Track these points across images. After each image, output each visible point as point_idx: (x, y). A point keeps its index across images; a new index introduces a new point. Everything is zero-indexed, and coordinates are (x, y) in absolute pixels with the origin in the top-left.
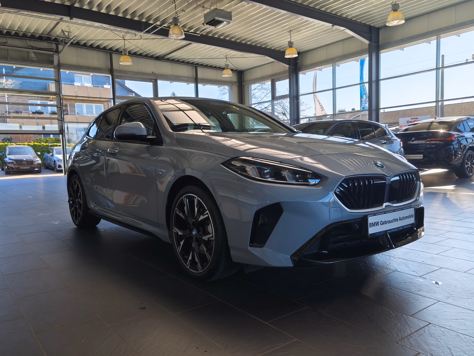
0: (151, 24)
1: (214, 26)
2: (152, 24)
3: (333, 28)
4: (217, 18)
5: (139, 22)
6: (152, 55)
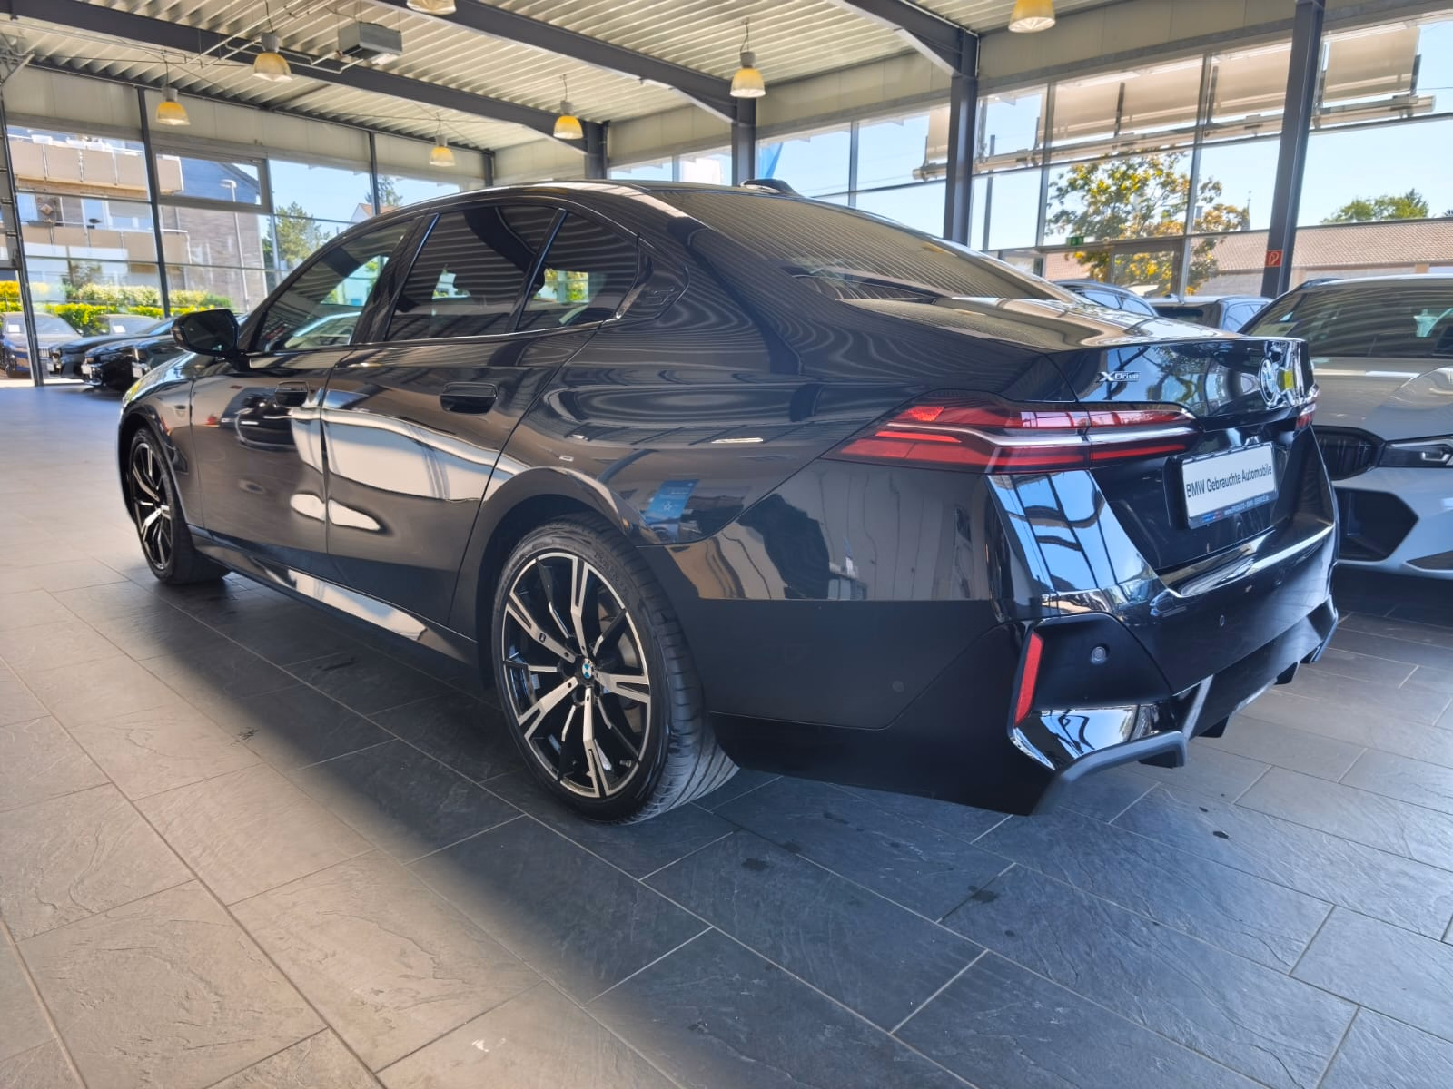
0: (221, 35)
1: (365, 58)
2: (224, 37)
3: (642, 83)
4: (363, 45)
5: (191, 30)
6: (251, 99)
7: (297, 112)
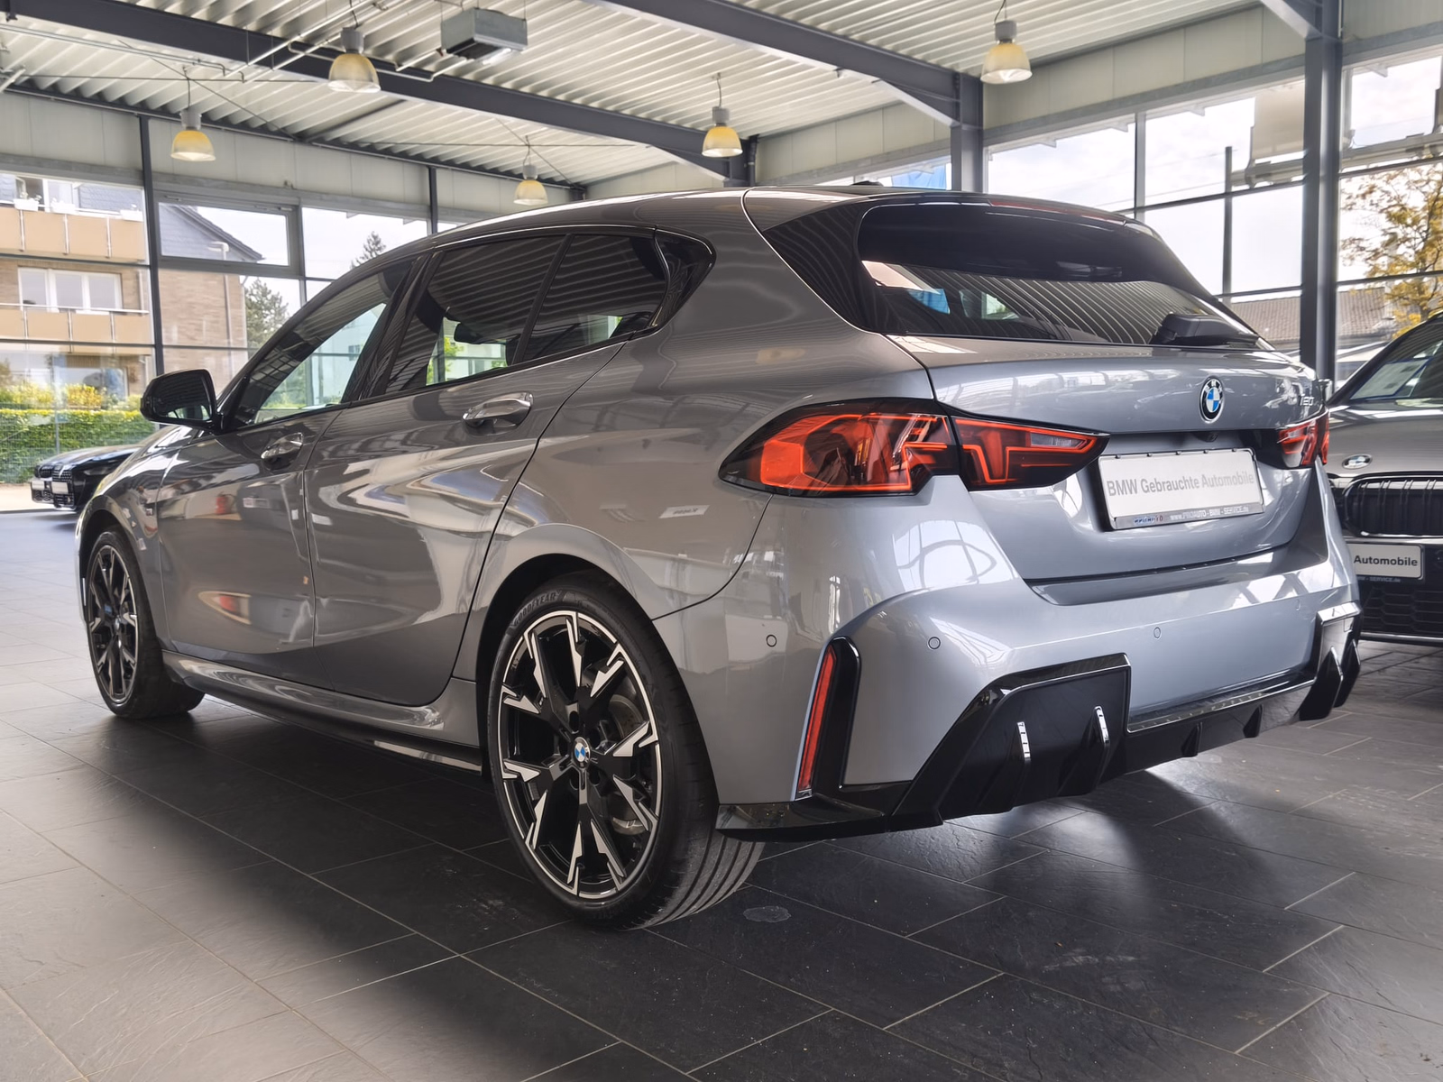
0: (275, 38)
2: (278, 40)
3: (838, 76)
4: (479, 38)
5: (236, 32)
6: (284, 128)
7: (338, 143)
